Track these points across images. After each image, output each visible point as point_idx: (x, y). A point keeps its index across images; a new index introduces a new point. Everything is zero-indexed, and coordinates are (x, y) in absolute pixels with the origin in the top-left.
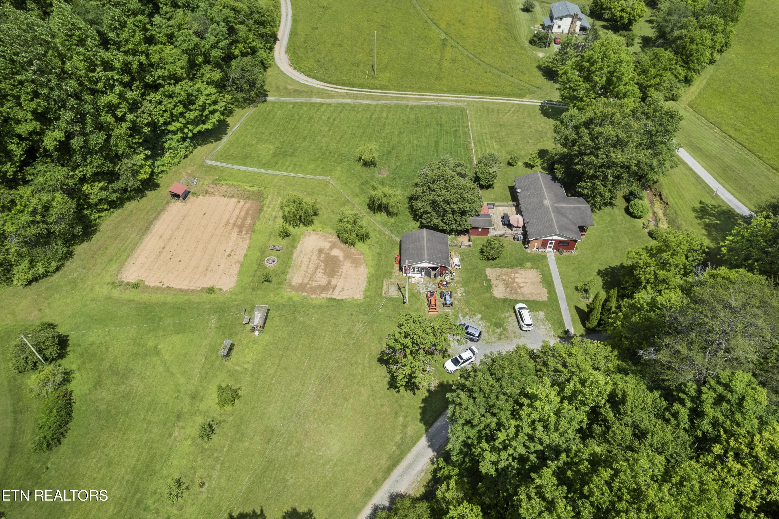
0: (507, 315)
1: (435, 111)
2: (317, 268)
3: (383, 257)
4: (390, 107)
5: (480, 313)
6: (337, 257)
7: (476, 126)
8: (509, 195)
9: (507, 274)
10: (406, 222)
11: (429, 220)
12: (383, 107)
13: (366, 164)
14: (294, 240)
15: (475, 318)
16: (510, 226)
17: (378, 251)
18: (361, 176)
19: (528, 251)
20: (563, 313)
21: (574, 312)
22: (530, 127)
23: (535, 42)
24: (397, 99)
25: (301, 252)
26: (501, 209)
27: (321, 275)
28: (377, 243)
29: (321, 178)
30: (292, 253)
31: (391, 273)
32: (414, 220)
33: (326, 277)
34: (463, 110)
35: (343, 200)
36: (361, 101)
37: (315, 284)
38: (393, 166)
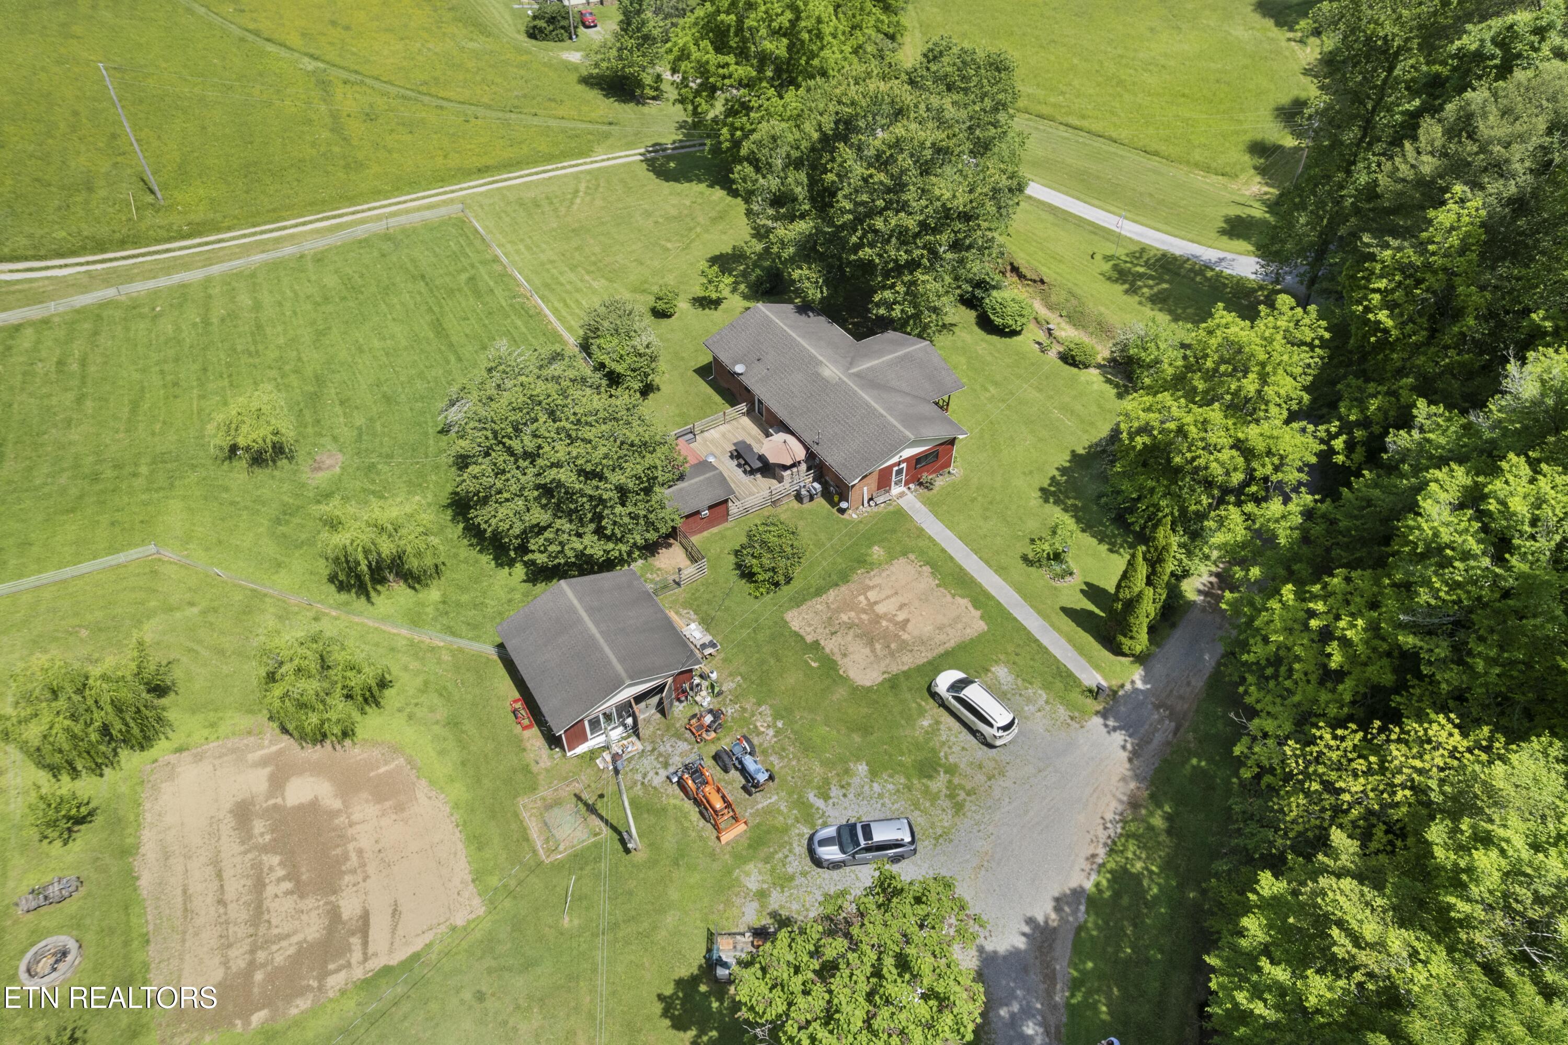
0: (926, 723)
1: (387, 246)
2: (259, 885)
3: (470, 727)
4: (253, 275)
5: (858, 759)
6: (313, 806)
7: (518, 252)
8: (710, 391)
9: (848, 605)
10: (477, 581)
11: (554, 548)
12: (229, 280)
13: (258, 459)
14: (117, 823)
15: (855, 781)
16: (768, 469)
17: (442, 713)
18: (258, 500)
19: (852, 515)
20: (1045, 641)
21: (1068, 624)
22: (647, 214)
23: (541, 30)
24: (262, 246)
25: (166, 856)
26: (713, 434)
27: (288, 903)
28: (425, 688)
29: (121, 558)
30: (130, 878)
31: (526, 769)
32: (500, 565)
33: (310, 902)
34: (461, 224)
35: (238, 597)
36: (151, 284)
37: (281, 954)
38: (346, 434)
